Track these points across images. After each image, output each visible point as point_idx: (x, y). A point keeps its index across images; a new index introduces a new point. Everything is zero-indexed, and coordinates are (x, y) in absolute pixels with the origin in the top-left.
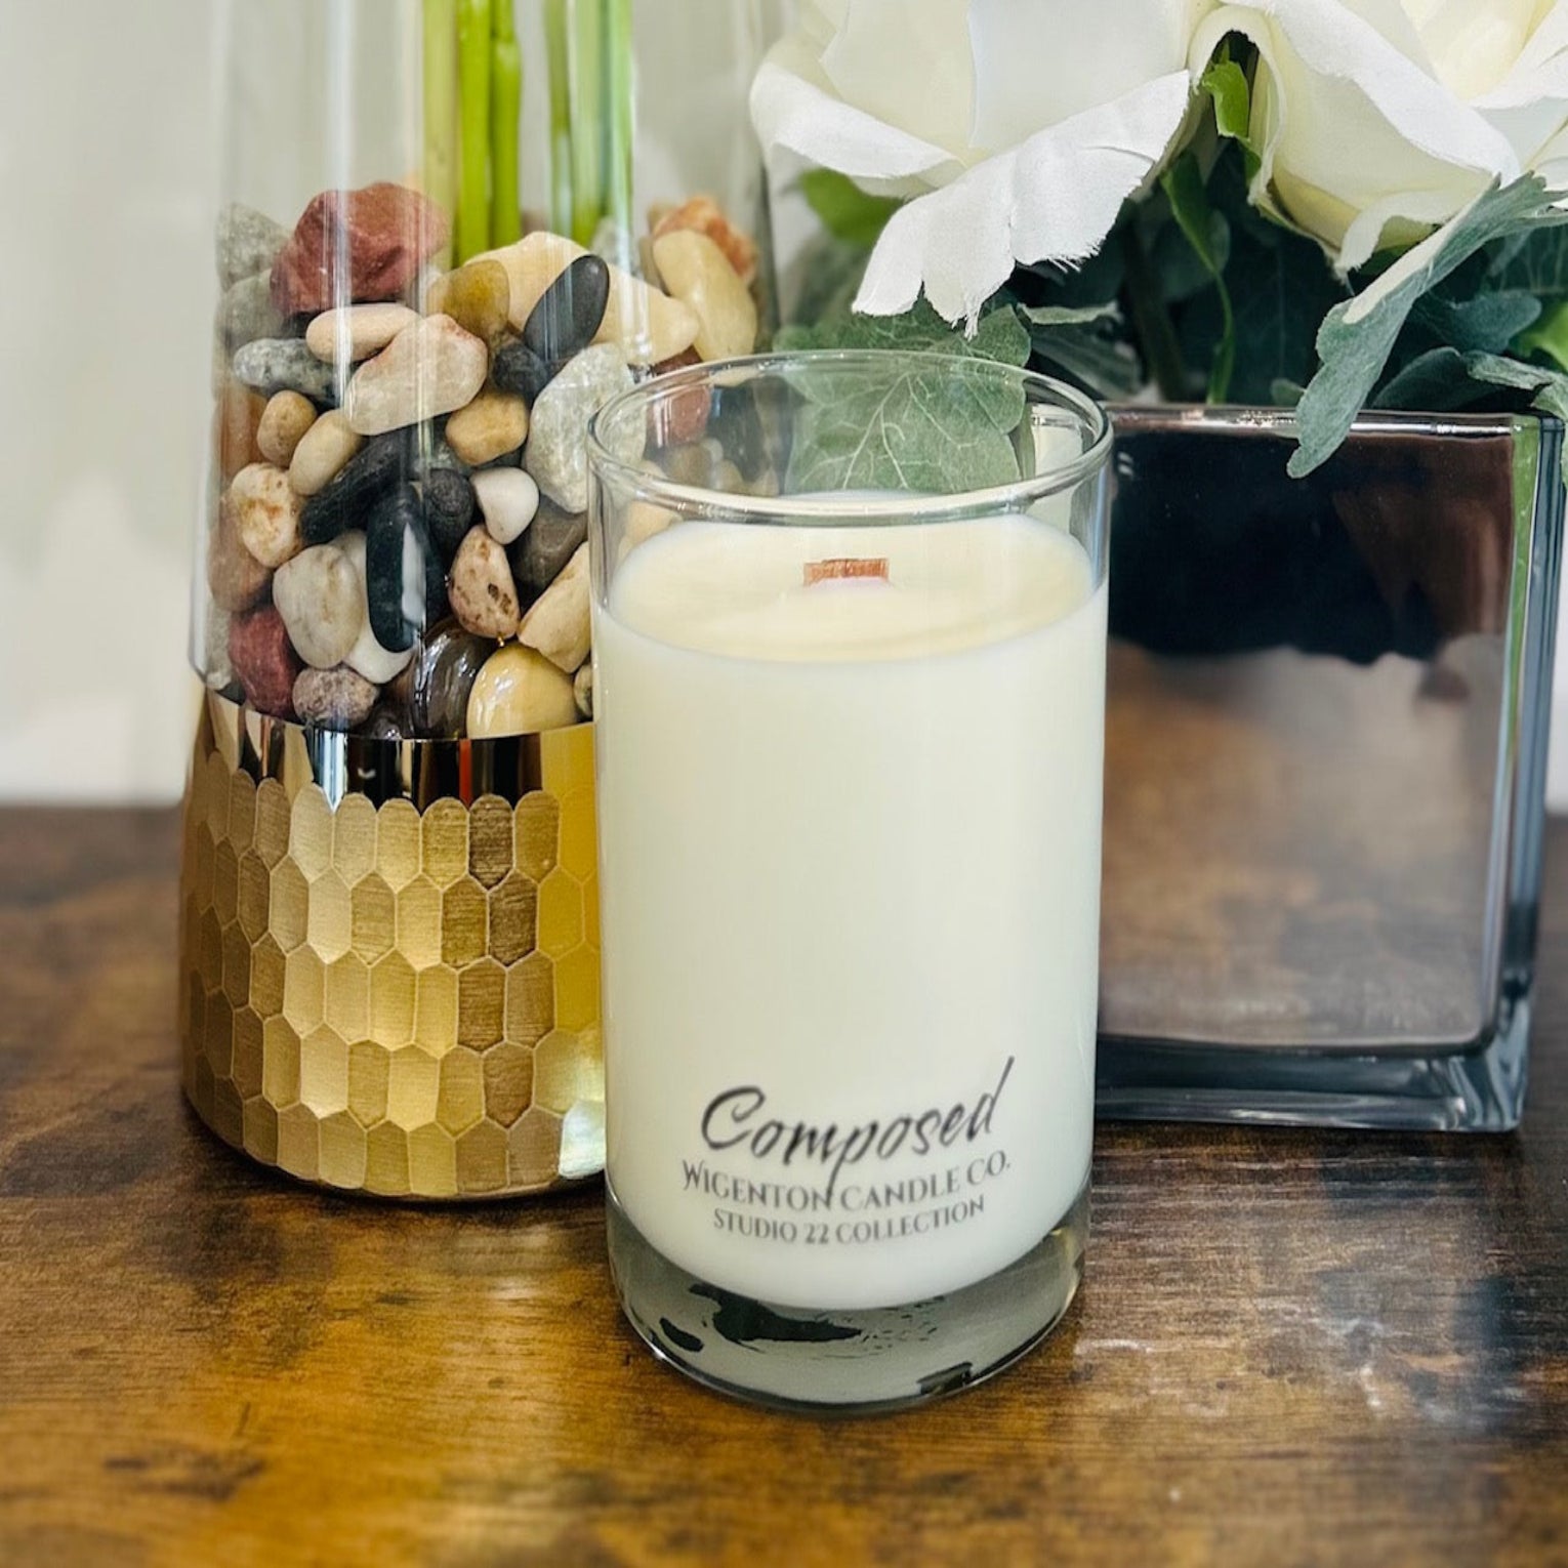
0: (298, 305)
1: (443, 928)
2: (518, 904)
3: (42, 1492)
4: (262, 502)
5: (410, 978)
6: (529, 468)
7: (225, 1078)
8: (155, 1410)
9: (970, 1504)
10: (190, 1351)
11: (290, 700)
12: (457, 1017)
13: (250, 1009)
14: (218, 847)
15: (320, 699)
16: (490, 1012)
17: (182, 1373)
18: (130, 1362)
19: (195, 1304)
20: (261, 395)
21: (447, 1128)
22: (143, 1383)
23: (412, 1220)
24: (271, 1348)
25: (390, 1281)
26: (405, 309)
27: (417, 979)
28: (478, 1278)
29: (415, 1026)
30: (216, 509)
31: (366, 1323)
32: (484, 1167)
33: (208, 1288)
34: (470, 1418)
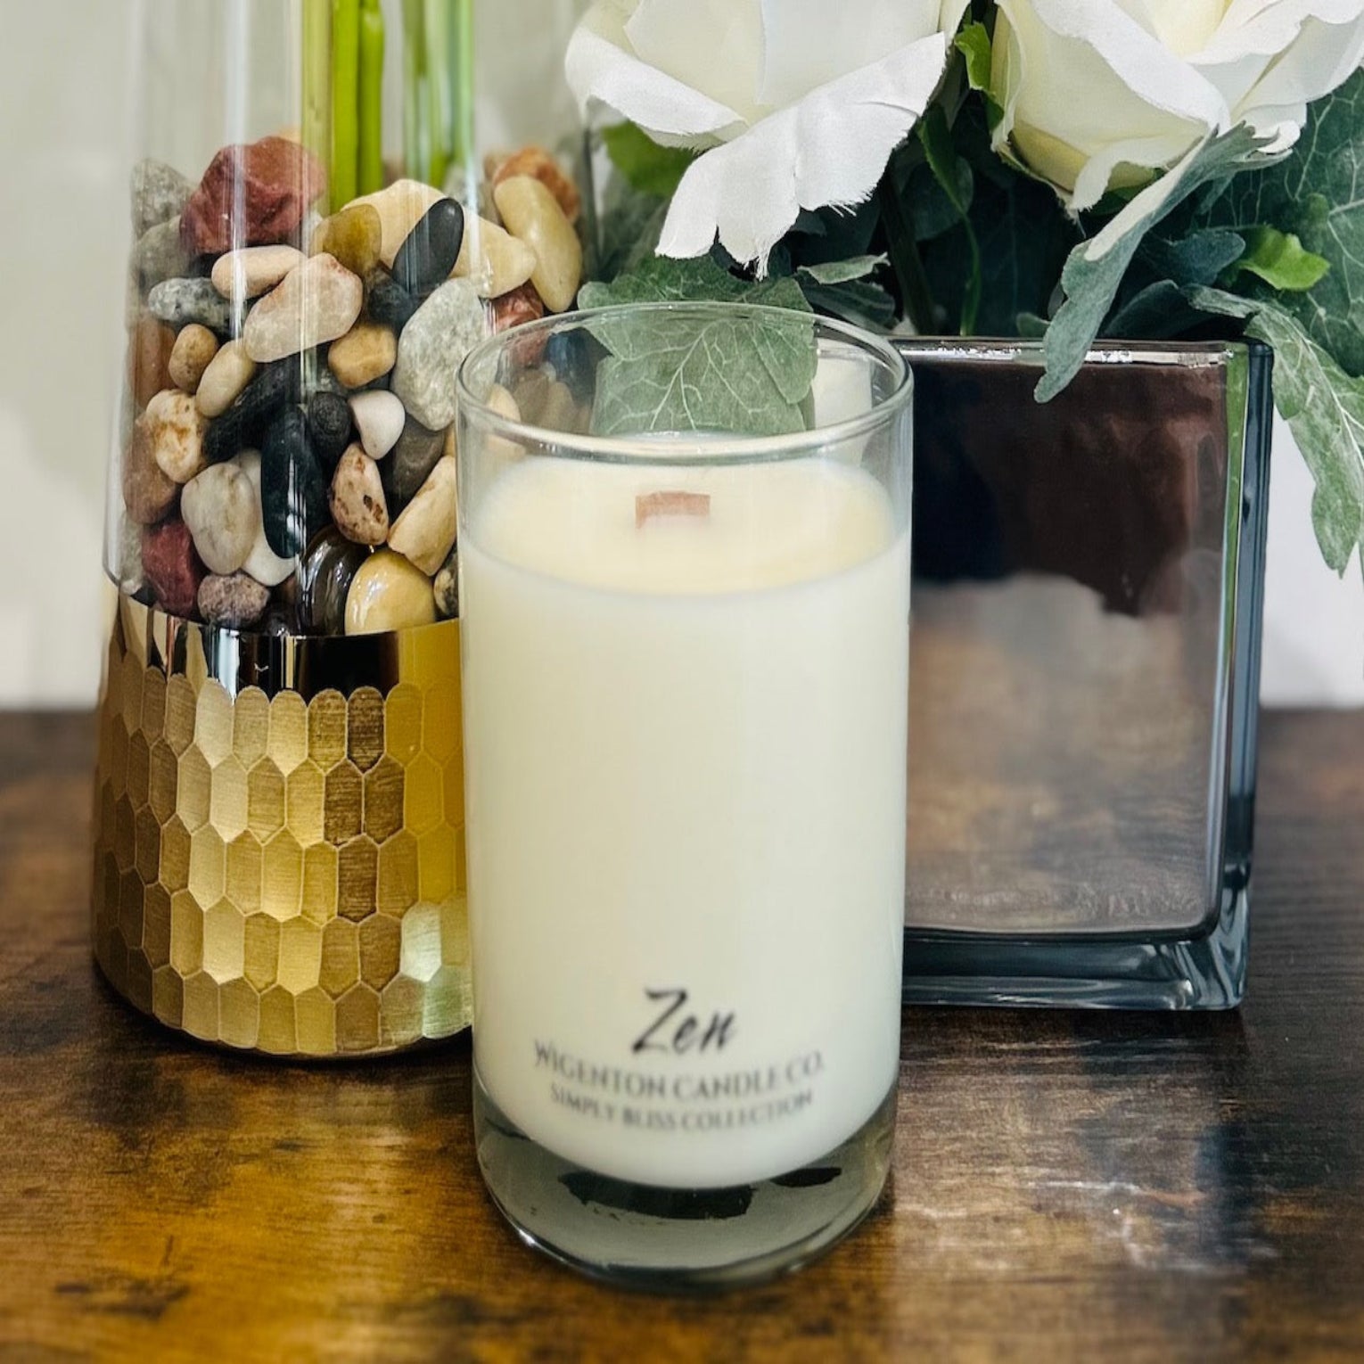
0: (203, 248)
1: (325, 809)
2: (388, 787)
4: (173, 425)
5: (297, 854)
6: (397, 390)
7: (136, 949)
8: (93, 1242)
9: (787, 1322)
10: (118, 1191)
11: (195, 603)
12: (337, 891)
13: (159, 885)
14: (132, 739)
15: (221, 602)
16: (365, 885)
17: (114, 1210)
18: (70, 1201)
19: (120, 1150)
20: (171, 328)
21: (328, 991)
22: (82, 1218)
23: (299, 1077)
24: (187, 1187)
25: (283, 1129)
26: (293, 250)
27: (303, 855)
28: (358, 1126)
29: (301, 900)
30: (131, 432)
31: (265, 1166)
32: (359, 1028)
33: (130, 1135)
34: (359, 1249)
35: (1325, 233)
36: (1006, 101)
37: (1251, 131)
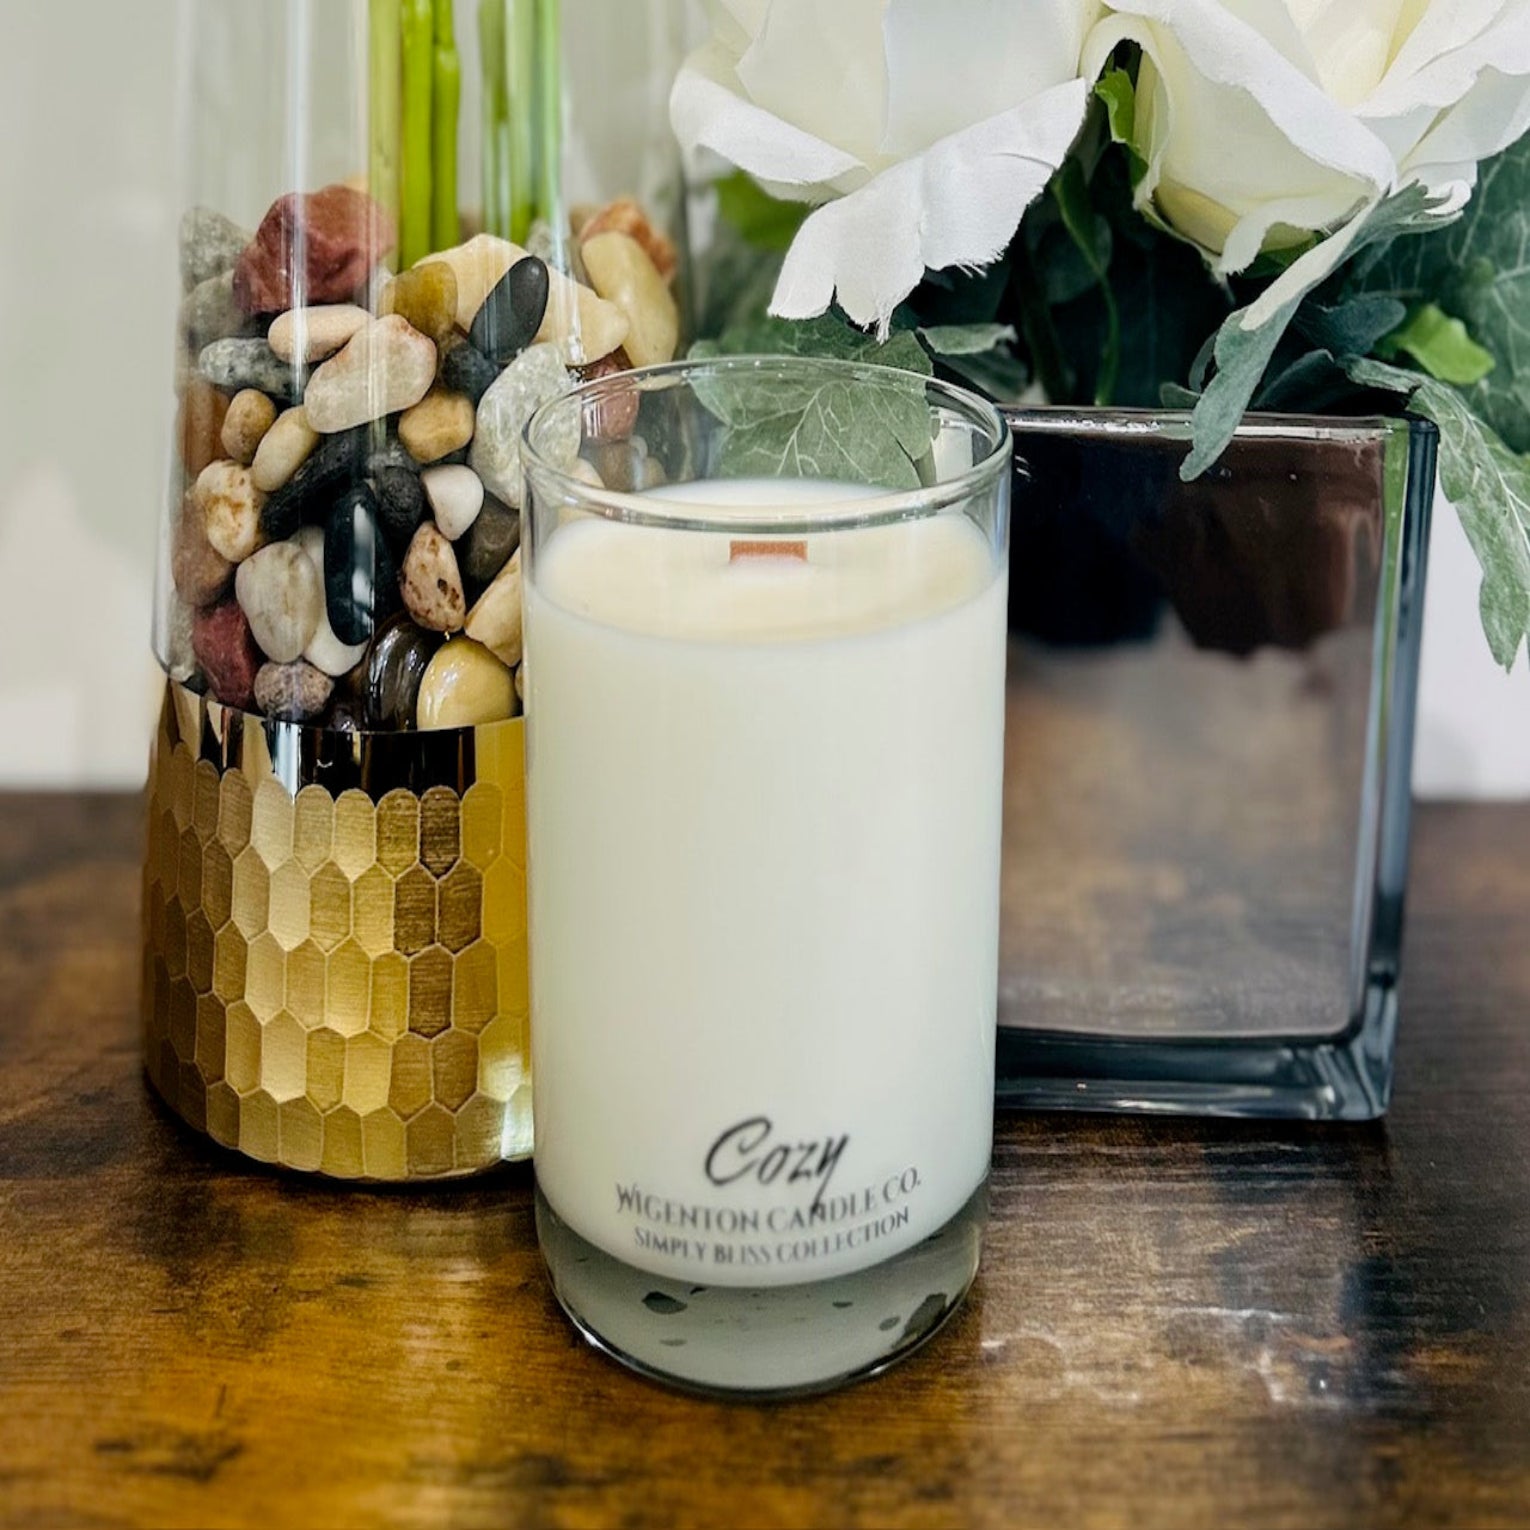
0: (260, 307)
1: (395, 917)
2: (465, 893)
3: (38, 1474)
4: (226, 499)
5: (364, 965)
6: (475, 466)
7: (188, 1062)
8: (137, 1392)
9: (902, 1486)
10: (166, 1333)
11: (252, 693)
12: (408, 1005)
13: (213, 995)
14: (183, 837)
15: (280, 692)
16: (439, 999)
17: (160, 1355)
18: (113, 1344)
19: (169, 1285)
20: (223, 394)
21: (399, 1113)
22: (126, 1364)
23: (364, 1203)
24: (242, 1330)
25: (349, 1263)
26: (359, 310)
27: (371, 966)
28: (430, 1260)
29: (369, 1013)
30: (180, 505)
31: (329, 1304)
32: (432, 1151)
33: (180, 1270)
34: (432, 1400)
35: (1490, 302)
36: (1151, 153)
37: (1424, 190)
